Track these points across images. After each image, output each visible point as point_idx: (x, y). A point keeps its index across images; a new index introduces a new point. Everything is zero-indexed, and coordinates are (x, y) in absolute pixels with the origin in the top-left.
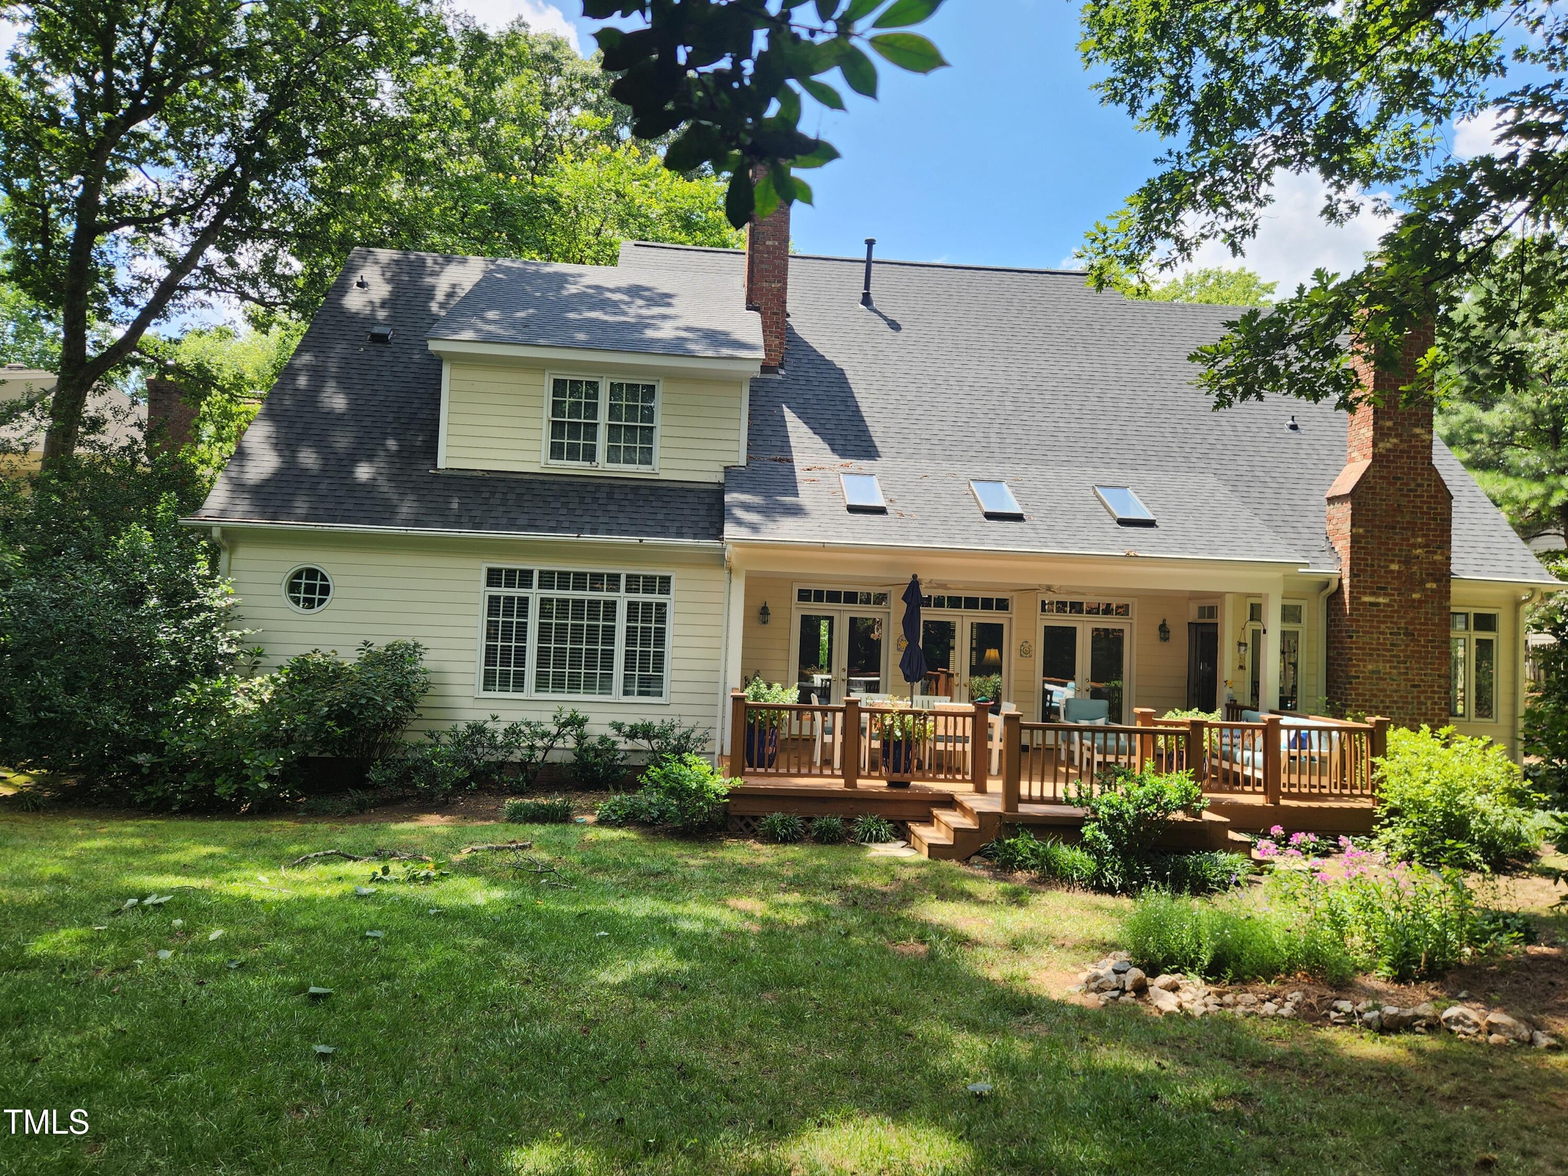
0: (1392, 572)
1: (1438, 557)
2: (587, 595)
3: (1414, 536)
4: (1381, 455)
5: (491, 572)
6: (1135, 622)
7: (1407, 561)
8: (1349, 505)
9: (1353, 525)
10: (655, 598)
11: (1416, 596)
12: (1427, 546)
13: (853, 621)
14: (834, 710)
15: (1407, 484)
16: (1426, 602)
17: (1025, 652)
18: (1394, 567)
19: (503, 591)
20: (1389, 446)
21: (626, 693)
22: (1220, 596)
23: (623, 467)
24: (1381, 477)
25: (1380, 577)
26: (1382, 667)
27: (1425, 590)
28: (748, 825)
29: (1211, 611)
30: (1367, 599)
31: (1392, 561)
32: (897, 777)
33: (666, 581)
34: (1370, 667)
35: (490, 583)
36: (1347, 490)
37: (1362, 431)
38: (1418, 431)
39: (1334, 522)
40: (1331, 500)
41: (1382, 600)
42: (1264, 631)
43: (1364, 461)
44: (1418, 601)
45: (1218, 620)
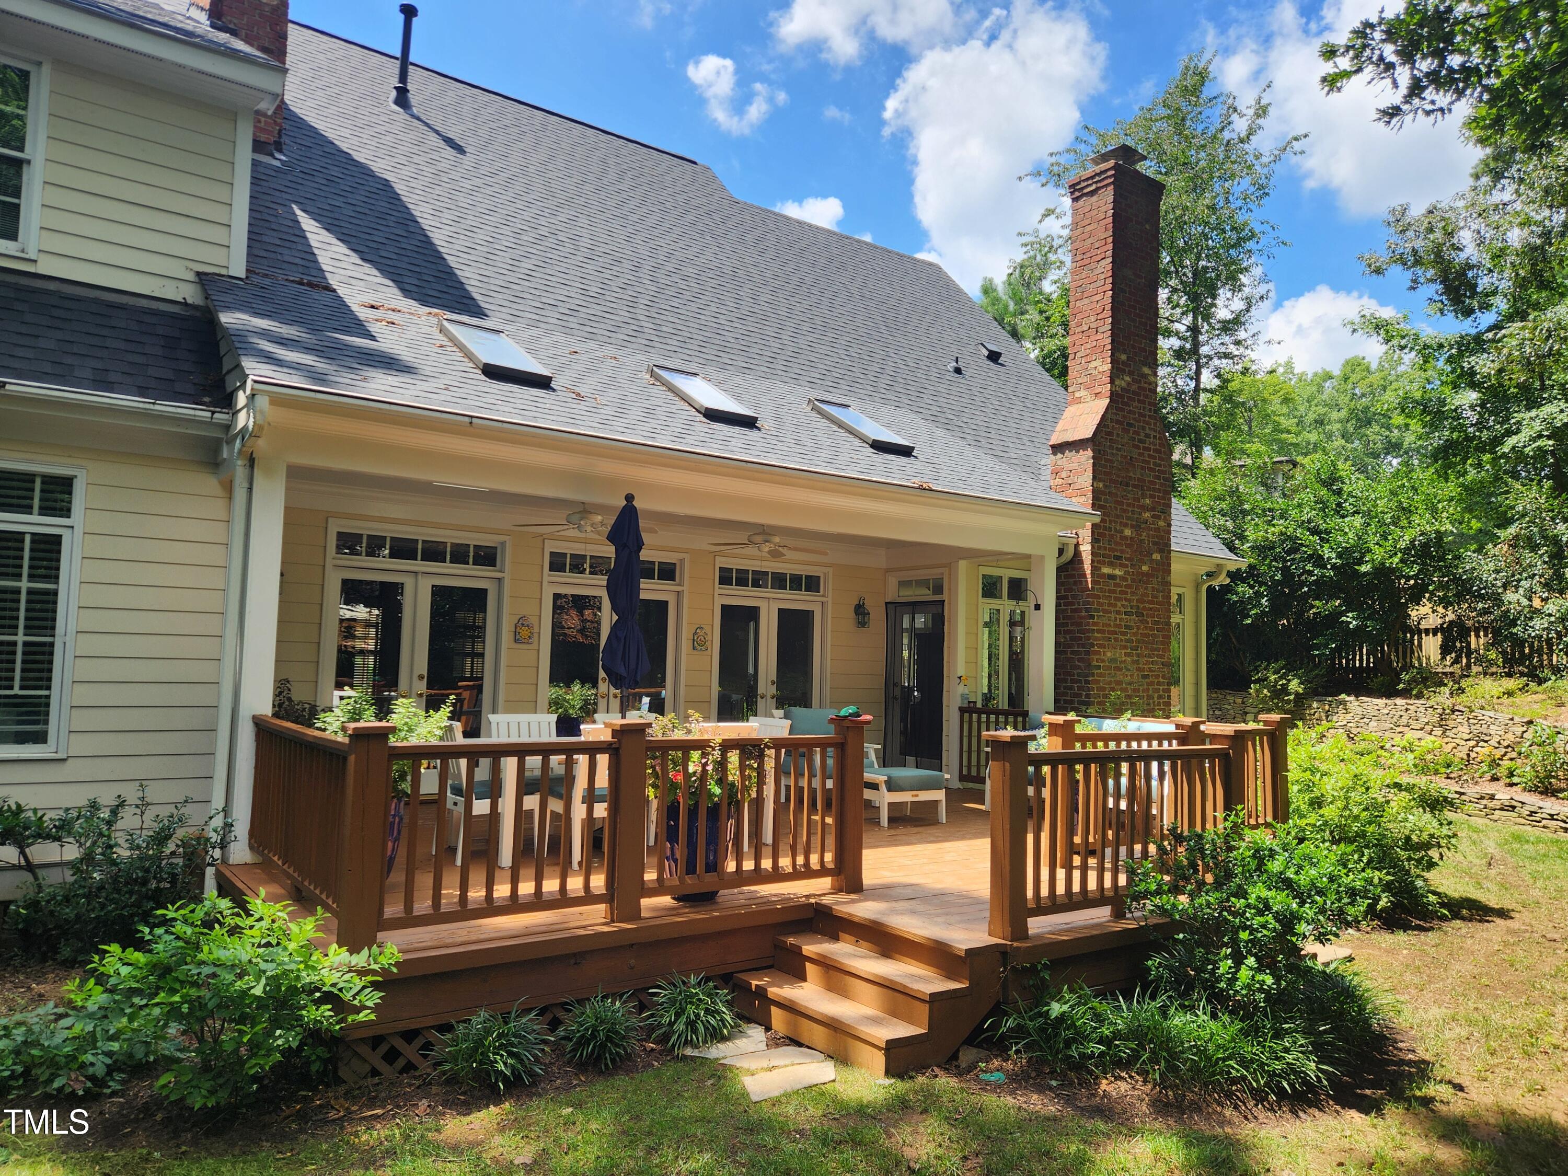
0: (1126, 538)
1: (1161, 523)
3: (1144, 496)
4: (1118, 395)
6: (829, 600)
7: (1136, 527)
8: (1089, 453)
9: (1094, 478)
10: (36, 523)
11: (1145, 568)
12: (1153, 509)
13: (439, 593)
14: (592, 749)
15: (1137, 433)
16: (1152, 576)
17: (698, 643)
18: (1128, 532)
20: (1123, 384)
24: (1118, 422)
25: (1117, 543)
26: (1120, 654)
27: (1152, 560)
28: (392, 1056)
29: (938, 585)
30: (1106, 570)
31: (1126, 525)
32: (692, 884)
34: (1109, 654)
36: (1089, 434)
37: (1093, 364)
38: (1146, 370)
39: (1064, 475)
40: (1058, 448)
41: (1118, 572)
42: (1038, 607)
43: (1097, 402)
44: (1146, 574)
45: (945, 597)
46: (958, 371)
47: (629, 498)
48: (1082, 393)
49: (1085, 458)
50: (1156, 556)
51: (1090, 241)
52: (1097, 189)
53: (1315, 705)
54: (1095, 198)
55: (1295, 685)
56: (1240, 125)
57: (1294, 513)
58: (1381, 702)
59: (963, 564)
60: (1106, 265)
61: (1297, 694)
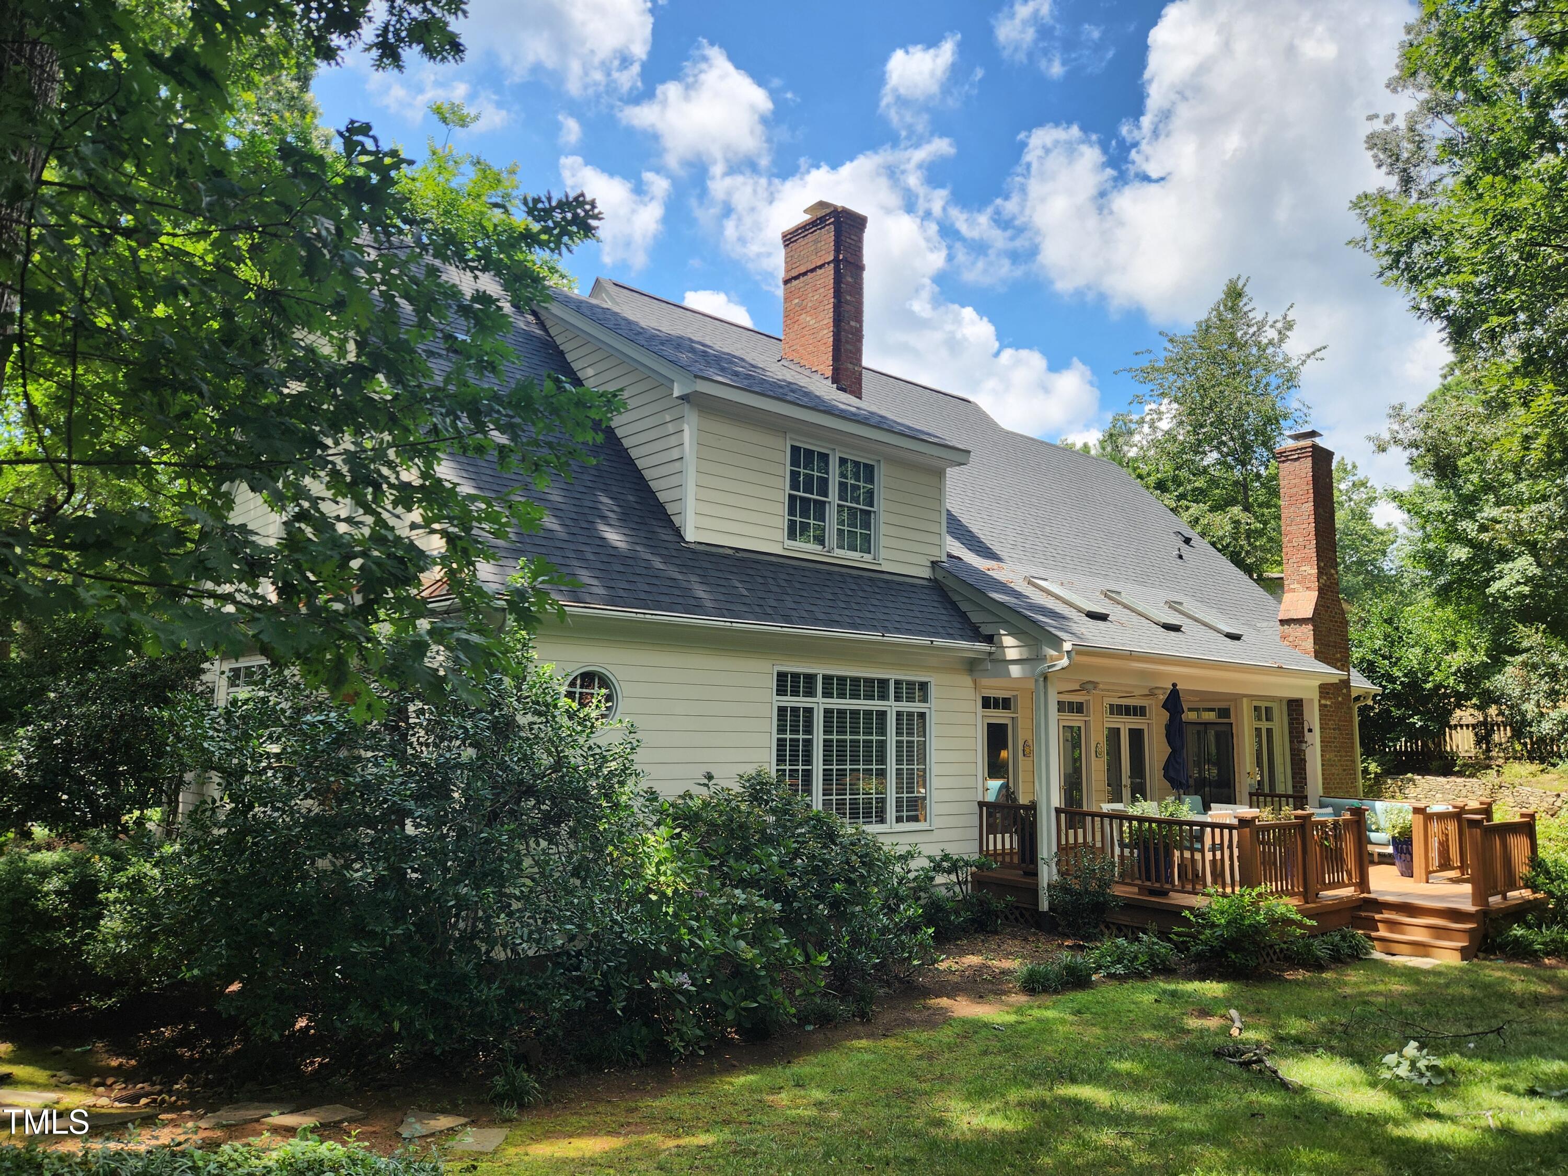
2: (862, 704)
4: (1321, 588)
5: (782, 676)
8: (1310, 628)
9: (1314, 643)
10: (915, 707)
15: (1332, 612)
19: (789, 701)
20: (1324, 581)
21: (899, 820)
22: (1236, 698)
23: (856, 555)
24: (1323, 606)
29: (1224, 713)
33: (924, 686)
35: (781, 691)
36: (1308, 614)
37: (1303, 568)
38: (1333, 571)
39: (1291, 639)
40: (1283, 622)
41: (1328, 703)
42: (1310, 730)
43: (1308, 593)
44: (1340, 703)
45: (1232, 720)
46: (1181, 557)
47: (1174, 685)
48: (1295, 586)
49: (1308, 629)
50: (1345, 691)
51: (1295, 490)
52: (1298, 459)
53: (1389, 781)
54: (1297, 463)
55: (1373, 767)
56: (1271, 334)
57: (1368, 643)
58: (1442, 779)
59: (1245, 700)
60: (1310, 506)
61: (1376, 773)
